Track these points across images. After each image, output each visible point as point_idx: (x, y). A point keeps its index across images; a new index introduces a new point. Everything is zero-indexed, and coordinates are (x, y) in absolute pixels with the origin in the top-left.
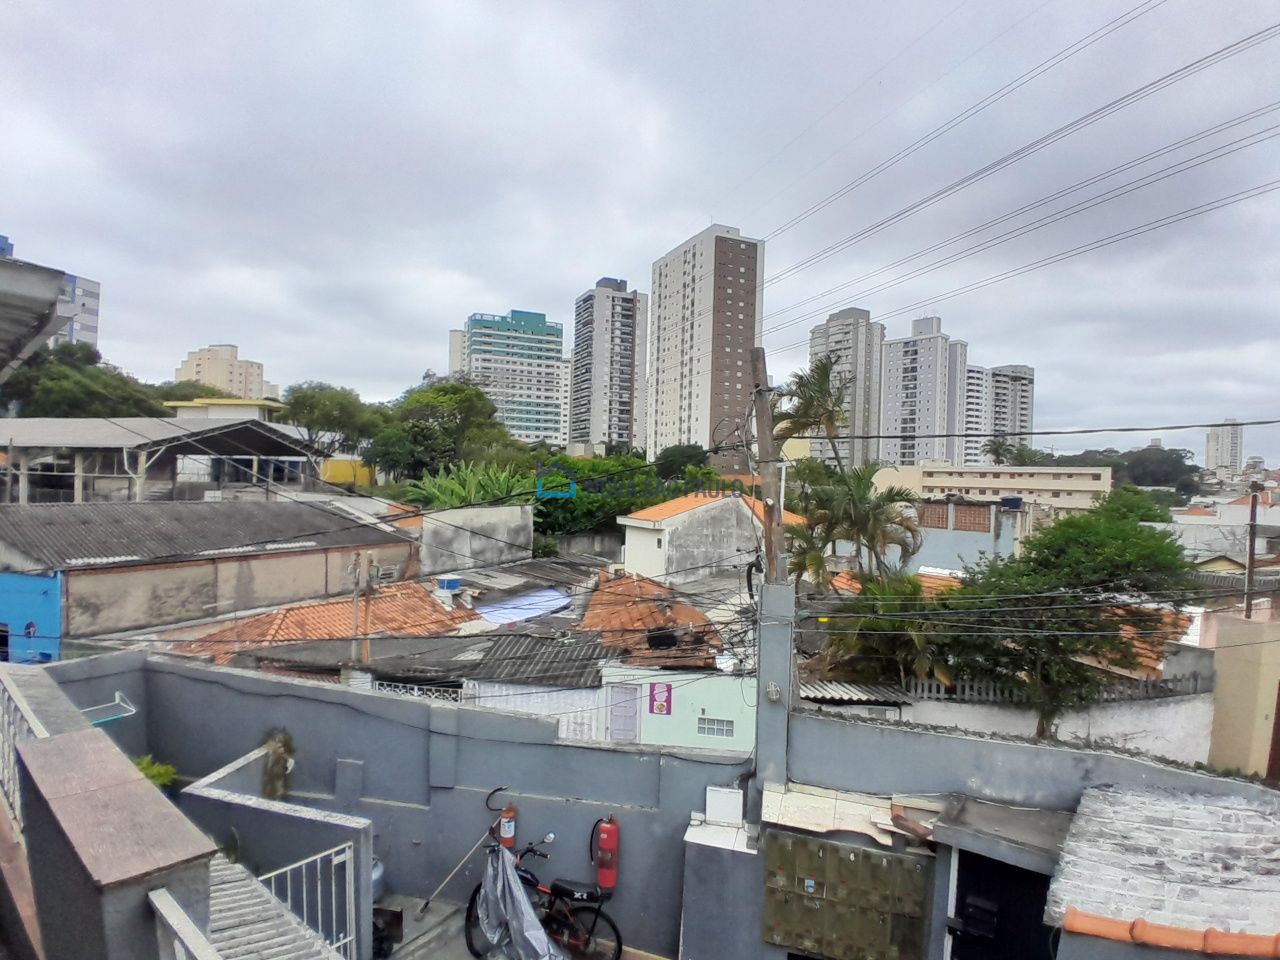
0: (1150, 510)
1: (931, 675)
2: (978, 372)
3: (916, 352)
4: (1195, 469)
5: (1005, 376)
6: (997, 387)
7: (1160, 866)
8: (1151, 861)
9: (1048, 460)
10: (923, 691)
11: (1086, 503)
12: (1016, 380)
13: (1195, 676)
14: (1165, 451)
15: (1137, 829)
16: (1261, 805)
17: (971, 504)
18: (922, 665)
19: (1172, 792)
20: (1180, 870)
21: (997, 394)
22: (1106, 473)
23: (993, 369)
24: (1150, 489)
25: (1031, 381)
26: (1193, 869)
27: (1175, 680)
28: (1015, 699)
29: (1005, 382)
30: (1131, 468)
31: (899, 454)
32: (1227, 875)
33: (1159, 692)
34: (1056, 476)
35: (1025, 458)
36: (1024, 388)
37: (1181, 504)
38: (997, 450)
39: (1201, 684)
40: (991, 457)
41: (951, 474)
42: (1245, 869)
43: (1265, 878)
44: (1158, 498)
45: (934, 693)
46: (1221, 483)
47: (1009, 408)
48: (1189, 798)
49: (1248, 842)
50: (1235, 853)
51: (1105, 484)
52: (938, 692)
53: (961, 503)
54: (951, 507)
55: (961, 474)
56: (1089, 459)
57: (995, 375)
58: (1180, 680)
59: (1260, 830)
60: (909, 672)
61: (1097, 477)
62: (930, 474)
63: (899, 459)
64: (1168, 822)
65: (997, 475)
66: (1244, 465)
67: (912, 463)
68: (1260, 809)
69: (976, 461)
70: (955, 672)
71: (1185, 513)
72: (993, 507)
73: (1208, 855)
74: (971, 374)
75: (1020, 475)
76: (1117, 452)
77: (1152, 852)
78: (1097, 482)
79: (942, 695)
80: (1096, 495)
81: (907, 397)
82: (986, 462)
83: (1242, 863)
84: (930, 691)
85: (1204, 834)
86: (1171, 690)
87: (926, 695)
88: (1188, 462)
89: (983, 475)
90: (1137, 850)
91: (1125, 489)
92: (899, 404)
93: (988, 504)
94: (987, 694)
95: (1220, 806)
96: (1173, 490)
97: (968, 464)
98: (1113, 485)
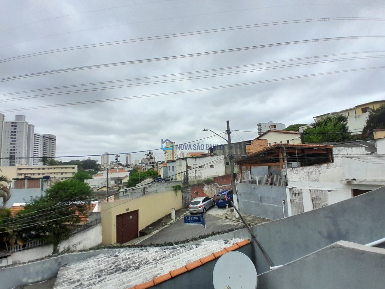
0: (87, 176)
1: (16, 243)
2: (38, 135)
3: (16, 126)
4: (99, 165)
5: (47, 137)
6: (44, 141)
7: (81, 284)
8: (78, 284)
9: (60, 163)
10: (14, 249)
11: (70, 175)
12: (50, 140)
13: (96, 220)
14: (91, 160)
15: (75, 275)
16: (108, 254)
17: (33, 179)
18: (13, 241)
19: (84, 259)
20: (86, 283)
21: (44, 143)
22: (76, 167)
23: (43, 135)
24: (88, 170)
25: (55, 140)
26: (90, 281)
27: (91, 222)
28: (46, 242)
29: (47, 139)
30: (83, 165)
31: (9, 162)
32: (100, 279)
33: (88, 227)
34: (62, 168)
35: (53, 163)
36: (53, 142)
37: (95, 174)
38: (44, 160)
39: (98, 221)
40: (42, 163)
41: (28, 169)
42: (104, 275)
43: (110, 275)
44: (90, 172)
45: (18, 249)
46: (105, 168)
47: (48, 147)
48: (89, 259)
49: (105, 266)
50: (101, 271)
51: (76, 170)
52: (20, 248)
53: (30, 179)
54: (26, 181)
55: (31, 169)
56: (72, 163)
57: (44, 137)
58: (93, 222)
59: (108, 261)
60: (9, 244)
61: (73, 168)
62: (20, 169)
63: (9, 164)
64: (83, 269)
65: (44, 169)
66: (110, 163)
67: (14, 165)
68: (108, 255)
69: (37, 164)
70: (24, 240)
71: (96, 176)
72: (41, 180)
73: (94, 275)
74: (36, 136)
75: (51, 168)
76: (79, 161)
77: (78, 281)
79: (21, 249)
80: (73, 173)
81: (12, 142)
82: (40, 165)
83: (104, 273)
84: (17, 248)
85: (93, 269)
86: (91, 225)
87: (15, 250)
88: (97, 163)
89: (39, 169)
90: (74, 282)
91: (81, 171)
92: (9, 144)
93: (39, 179)
94: (37, 244)
95: (97, 259)
96: (94, 170)
97: (34, 165)
98: (78, 170)
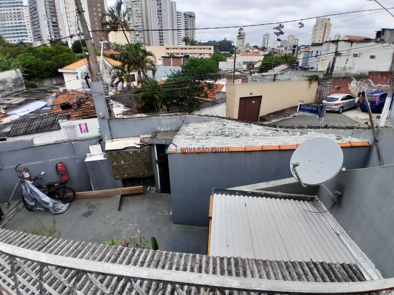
0: (222, 58)
1: (161, 107)
2: (180, 13)
3: (161, 4)
4: (234, 46)
5: (187, 15)
6: (185, 19)
9: (200, 44)
10: (161, 112)
11: (207, 56)
12: (190, 16)
13: (222, 99)
14: (227, 41)
17: (176, 58)
18: (159, 105)
19: (201, 122)
21: (186, 21)
22: (212, 47)
23: (184, 12)
24: (223, 52)
25: (195, 17)
28: (184, 110)
29: (187, 17)
30: (219, 46)
31: (159, 42)
33: (215, 103)
34: (201, 49)
35: (193, 43)
36: (193, 20)
37: (230, 56)
38: (186, 40)
40: (184, 43)
41: (174, 49)
44: (225, 55)
45: (164, 112)
46: (239, 51)
47: (189, 26)
48: (204, 123)
51: (212, 51)
52: (165, 111)
53: (174, 57)
54: (171, 59)
55: (176, 49)
56: (209, 43)
57: (185, 15)
58: (219, 100)
59: (217, 127)
60: (157, 107)
61: (210, 49)
62: (168, 49)
63: (159, 44)
65: (186, 49)
66: (245, 45)
67: (163, 45)
69: (181, 44)
70: (167, 106)
71: (230, 59)
72: (182, 58)
74: (178, 14)
75: (192, 49)
76: (216, 42)
78: (210, 50)
79: (166, 112)
80: (210, 54)
81: (159, 21)
82: (183, 45)
84: (163, 111)
86: (217, 102)
87: (162, 112)
88: (233, 45)
89: (182, 49)
91: (217, 52)
92: (157, 24)
94: (177, 110)
95: (210, 124)
96: (229, 53)
97: (179, 45)
98: (214, 51)
